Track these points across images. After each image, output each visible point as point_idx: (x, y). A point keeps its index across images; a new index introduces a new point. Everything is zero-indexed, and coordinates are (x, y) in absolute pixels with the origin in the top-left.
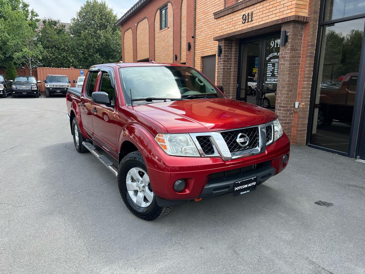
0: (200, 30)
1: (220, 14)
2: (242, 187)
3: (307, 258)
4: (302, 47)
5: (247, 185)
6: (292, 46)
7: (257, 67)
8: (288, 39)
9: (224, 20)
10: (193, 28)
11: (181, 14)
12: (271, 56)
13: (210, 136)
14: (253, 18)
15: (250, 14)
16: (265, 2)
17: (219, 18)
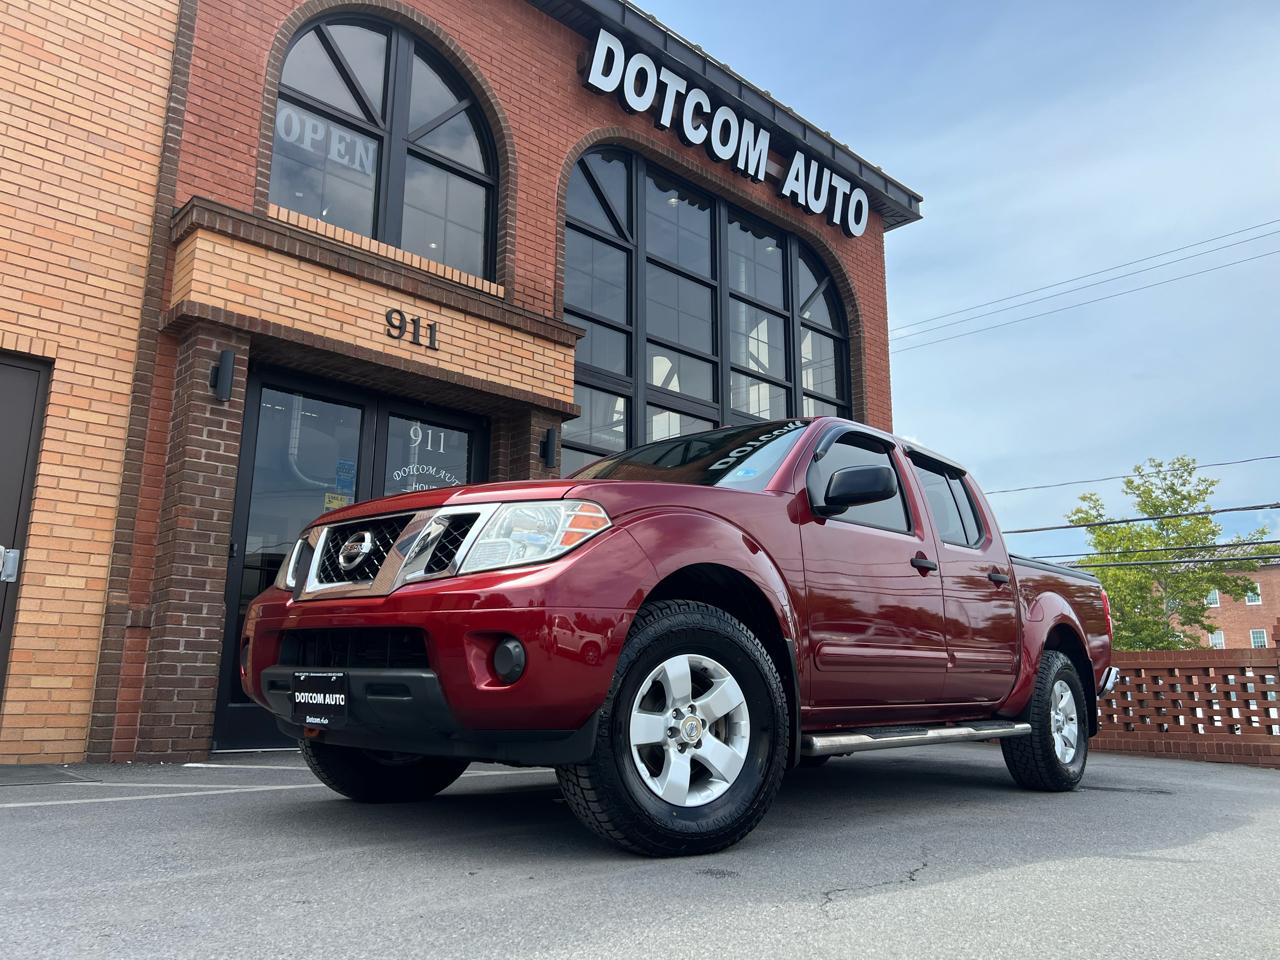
1: (254, 228)
7: (346, 491)
9: (271, 265)
12: (412, 470)
14: (437, 343)
15: (423, 323)
16: (485, 324)
17: (234, 237)
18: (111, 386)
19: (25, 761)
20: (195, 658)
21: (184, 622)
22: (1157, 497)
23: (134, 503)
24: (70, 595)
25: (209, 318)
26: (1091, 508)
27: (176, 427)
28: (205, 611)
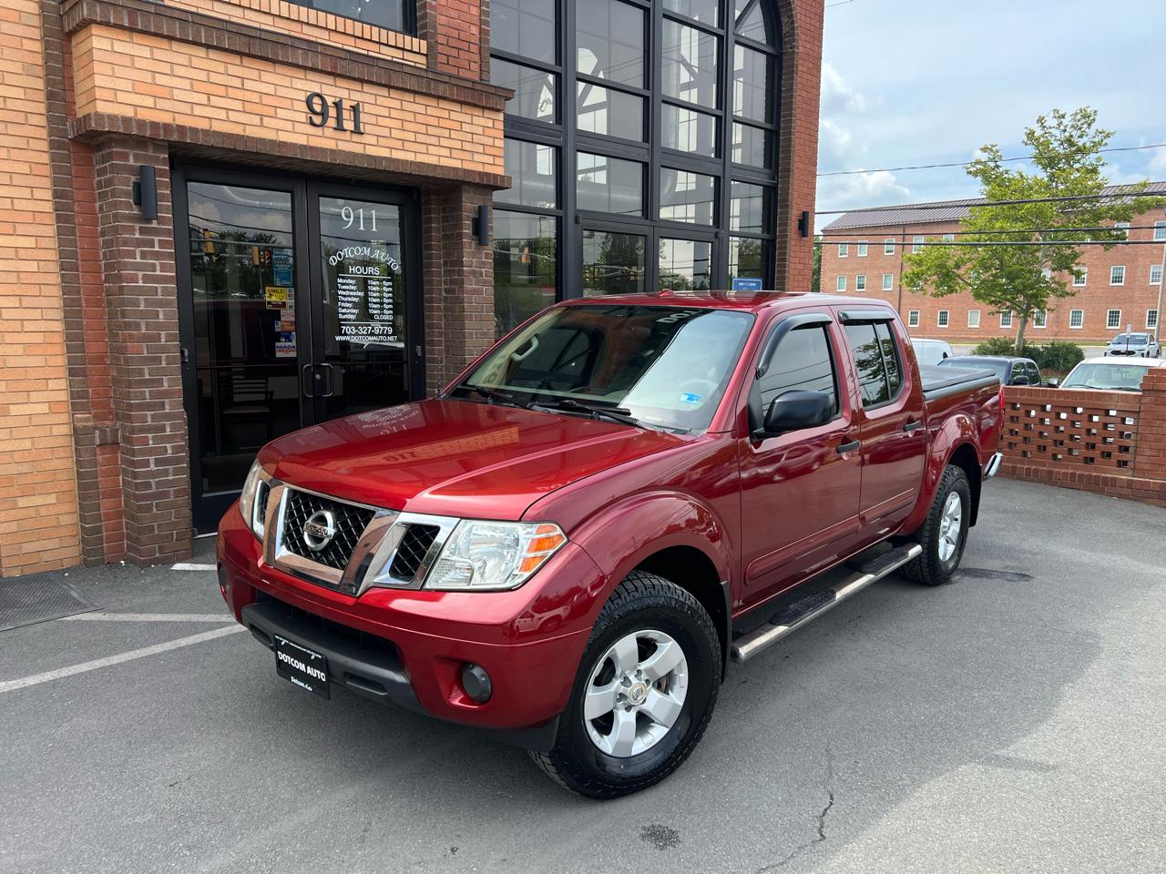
7: (285, 283)
12: (347, 253)
14: (361, 125)
15: (346, 104)
16: (409, 97)
17: (132, 30)
18: (31, 206)
19: (28, 571)
20: (166, 473)
21: (151, 442)
22: (1054, 149)
23: (79, 326)
24: (36, 421)
25: (121, 131)
26: (990, 160)
27: (108, 244)
28: (168, 429)
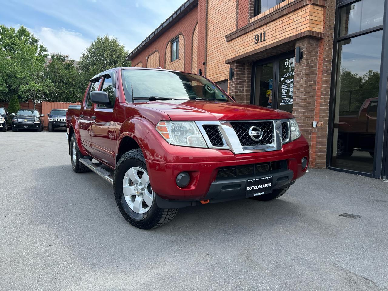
0: (212, 56)
1: (232, 36)
2: (256, 187)
3: (335, 264)
4: (317, 64)
5: (261, 185)
6: (307, 62)
7: (271, 88)
8: (303, 55)
9: (237, 42)
10: (204, 55)
11: (192, 45)
12: (285, 76)
13: (218, 126)
14: (265, 37)
15: (262, 34)
16: (278, 20)
17: (231, 40)
25: (228, 62)
